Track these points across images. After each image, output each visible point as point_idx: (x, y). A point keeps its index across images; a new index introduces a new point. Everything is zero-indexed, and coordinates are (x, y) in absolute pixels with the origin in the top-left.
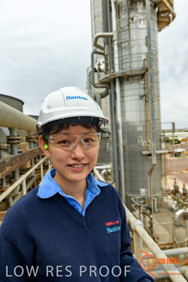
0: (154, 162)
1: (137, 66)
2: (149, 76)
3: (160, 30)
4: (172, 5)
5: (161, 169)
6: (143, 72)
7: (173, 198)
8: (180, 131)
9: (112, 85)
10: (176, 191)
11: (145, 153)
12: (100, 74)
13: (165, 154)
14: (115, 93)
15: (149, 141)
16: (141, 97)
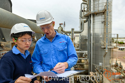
0: (107, 51)
1: (101, 9)
2: (107, 13)
5: (110, 55)
6: (104, 11)
7: (115, 69)
10: (116, 65)
12: (85, 12)
13: (112, 48)
14: (91, 21)
15: (105, 42)
16: (102, 22)
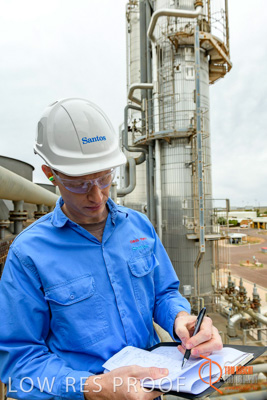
0: (203, 249)
1: (182, 126)
2: (197, 139)
3: (212, 83)
4: (227, 53)
5: (212, 260)
6: (189, 134)
7: (227, 299)
8: (240, 209)
9: (150, 148)
10: (230, 290)
11: (190, 237)
12: (135, 133)
13: (217, 240)
14: (154, 159)
15: (196, 222)
16: (187, 165)
